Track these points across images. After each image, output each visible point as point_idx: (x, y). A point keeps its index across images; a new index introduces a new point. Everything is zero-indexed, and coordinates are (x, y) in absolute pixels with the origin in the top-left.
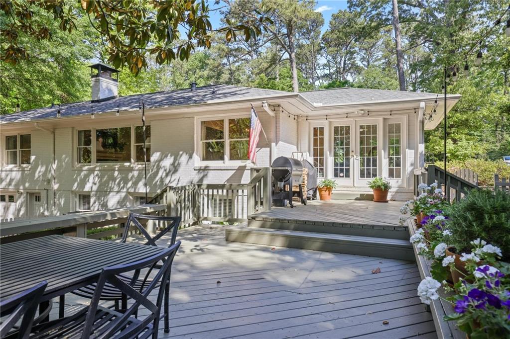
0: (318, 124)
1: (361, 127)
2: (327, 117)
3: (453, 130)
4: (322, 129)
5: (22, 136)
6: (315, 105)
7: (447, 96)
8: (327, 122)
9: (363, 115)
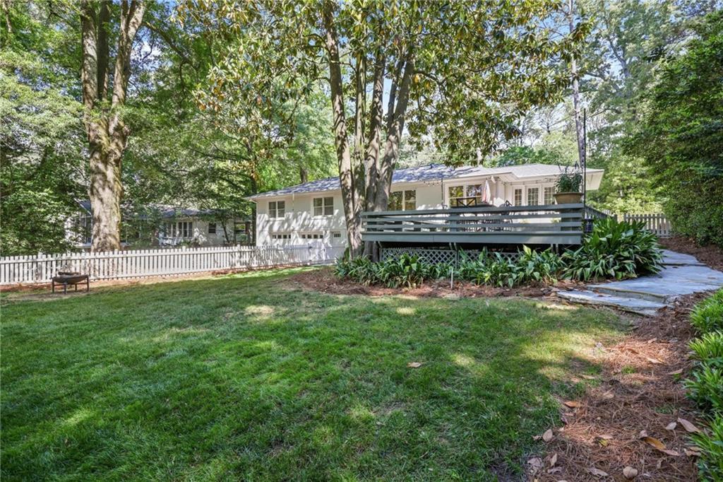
0: (518, 187)
1: (545, 189)
2: (524, 183)
3: (630, 191)
4: (520, 191)
5: (325, 199)
6: (518, 176)
7: (587, 171)
8: (523, 186)
9: (547, 182)
